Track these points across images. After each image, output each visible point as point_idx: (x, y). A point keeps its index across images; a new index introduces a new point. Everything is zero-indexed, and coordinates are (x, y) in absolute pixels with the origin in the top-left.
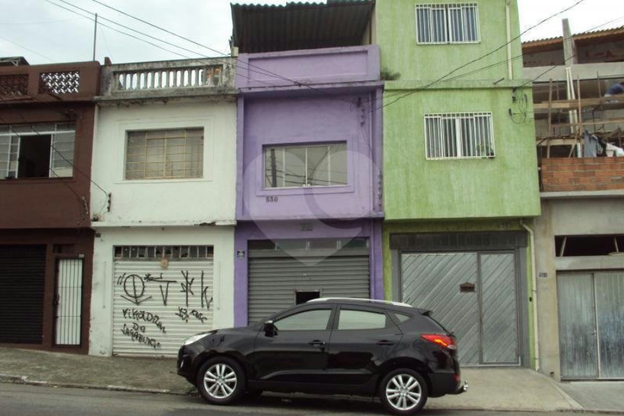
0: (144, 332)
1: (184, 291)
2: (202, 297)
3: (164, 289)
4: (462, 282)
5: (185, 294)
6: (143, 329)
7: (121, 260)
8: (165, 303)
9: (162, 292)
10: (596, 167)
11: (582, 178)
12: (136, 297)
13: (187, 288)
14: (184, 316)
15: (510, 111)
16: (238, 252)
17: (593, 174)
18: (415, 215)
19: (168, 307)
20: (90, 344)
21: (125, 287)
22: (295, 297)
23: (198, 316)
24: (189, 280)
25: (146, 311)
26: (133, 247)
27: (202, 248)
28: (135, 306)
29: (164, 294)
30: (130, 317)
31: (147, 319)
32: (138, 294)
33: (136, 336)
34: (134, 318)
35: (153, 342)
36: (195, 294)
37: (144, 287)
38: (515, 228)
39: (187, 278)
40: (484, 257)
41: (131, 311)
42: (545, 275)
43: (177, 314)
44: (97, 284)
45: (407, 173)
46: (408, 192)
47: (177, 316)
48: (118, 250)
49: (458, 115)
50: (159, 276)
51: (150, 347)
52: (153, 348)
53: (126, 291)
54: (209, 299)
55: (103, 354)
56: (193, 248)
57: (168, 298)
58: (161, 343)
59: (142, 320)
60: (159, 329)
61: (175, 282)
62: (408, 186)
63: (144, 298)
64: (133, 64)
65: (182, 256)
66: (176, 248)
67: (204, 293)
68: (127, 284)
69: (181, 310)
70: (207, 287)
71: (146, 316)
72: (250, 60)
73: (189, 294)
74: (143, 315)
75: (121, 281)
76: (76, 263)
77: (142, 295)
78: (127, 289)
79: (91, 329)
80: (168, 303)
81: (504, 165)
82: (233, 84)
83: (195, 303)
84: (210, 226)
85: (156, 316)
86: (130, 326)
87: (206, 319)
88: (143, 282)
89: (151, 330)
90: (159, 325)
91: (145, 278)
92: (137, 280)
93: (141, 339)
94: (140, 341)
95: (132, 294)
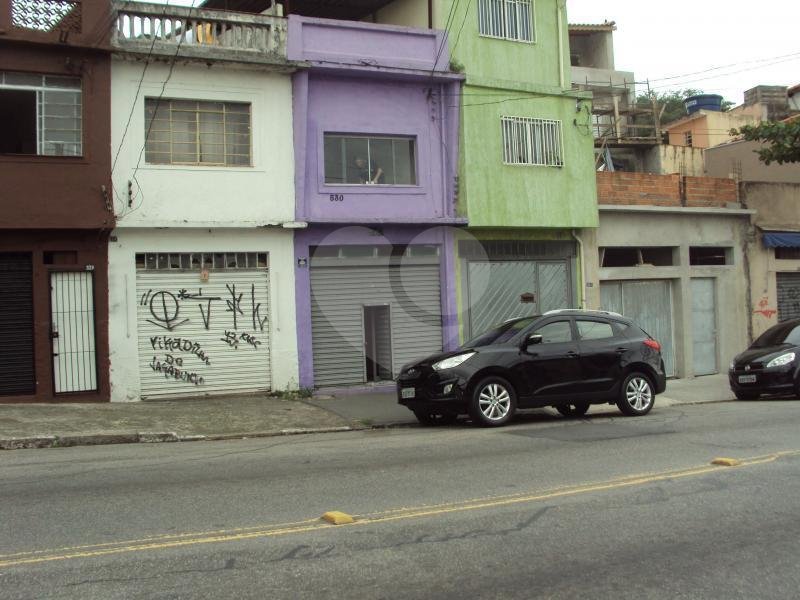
0: (181, 365)
1: (231, 310)
2: (254, 316)
3: (205, 309)
4: (523, 292)
5: (232, 313)
6: (180, 362)
7: (146, 272)
8: (207, 327)
9: (202, 312)
10: (629, 182)
11: (618, 192)
12: (167, 321)
13: (234, 306)
14: (233, 341)
15: (575, 121)
16: (299, 261)
17: (626, 188)
18: (496, 222)
19: (210, 331)
20: (112, 388)
21: (151, 307)
22: (362, 312)
23: (250, 340)
24: (237, 297)
25: (182, 338)
26: (161, 255)
27: (252, 255)
28: (168, 334)
29: (206, 314)
30: (161, 348)
31: (185, 348)
32: (171, 316)
33: (170, 371)
34: (167, 348)
35: (193, 378)
36: (246, 313)
37: (178, 307)
38: (568, 238)
39: (233, 294)
40: (541, 267)
41: (162, 339)
42: (591, 285)
43: (222, 340)
44: (116, 306)
45: (487, 177)
46: (489, 198)
47: (224, 342)
48: (140, 258)
49: (529, 120)
50: (198, 292)
51: (191, 384)
52: (194, 384)
53: (153, 313)
54: (262, 319)
55: (131, 399)
56: (241, 255)
57: (210, 320)
58: (204, 378)
59: (178, 350)
60: (200, 360)
61: (219, 299)
62: (488, 191)
63: (177, 321)
64: (149, 4)
65: (229, 266)
66: (219, 255)
67: (255, 311)
68: (153, 304)
69: (228, 334)
70: (259, 305)
71: (182, 344)
72: (304, 24)
73: (238, 313)
74: (179, 344)
75: (146, 300)
76: (84, 276)
77: (175, 318)
78: (154, 310)
79: (111, 367)
80: (210, 326)
81: (570, 176)
82: (284, 52)
83: (245, 324)
84: (276, 229)
85: (196, 344)
86: (162, 359)
87: (260, 343)
88: (177, 301)
89: (191, 363)
90: (201, 355)
91: (179, 296)
92: (168, 298)
93: (177, 375)
94: (176, 377)
95: (163, 316)
